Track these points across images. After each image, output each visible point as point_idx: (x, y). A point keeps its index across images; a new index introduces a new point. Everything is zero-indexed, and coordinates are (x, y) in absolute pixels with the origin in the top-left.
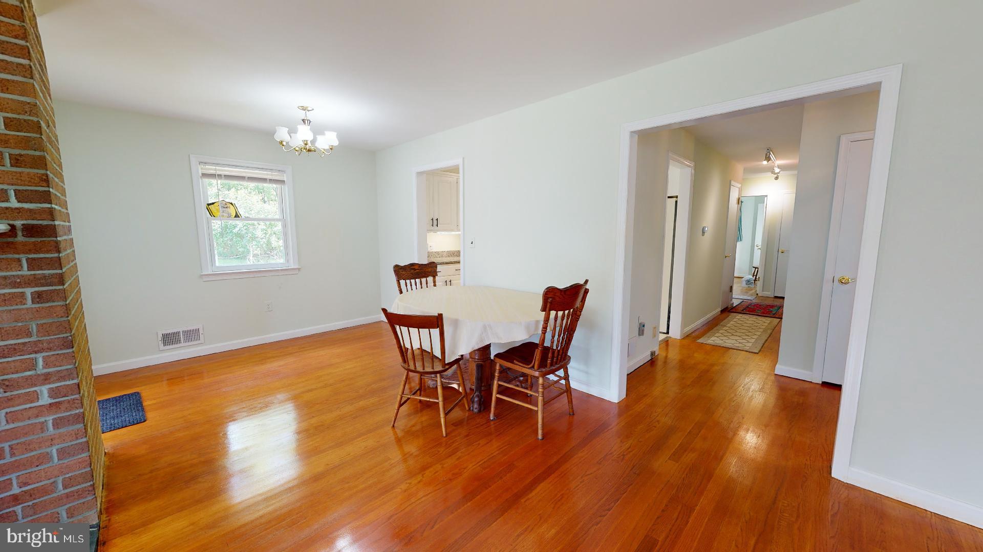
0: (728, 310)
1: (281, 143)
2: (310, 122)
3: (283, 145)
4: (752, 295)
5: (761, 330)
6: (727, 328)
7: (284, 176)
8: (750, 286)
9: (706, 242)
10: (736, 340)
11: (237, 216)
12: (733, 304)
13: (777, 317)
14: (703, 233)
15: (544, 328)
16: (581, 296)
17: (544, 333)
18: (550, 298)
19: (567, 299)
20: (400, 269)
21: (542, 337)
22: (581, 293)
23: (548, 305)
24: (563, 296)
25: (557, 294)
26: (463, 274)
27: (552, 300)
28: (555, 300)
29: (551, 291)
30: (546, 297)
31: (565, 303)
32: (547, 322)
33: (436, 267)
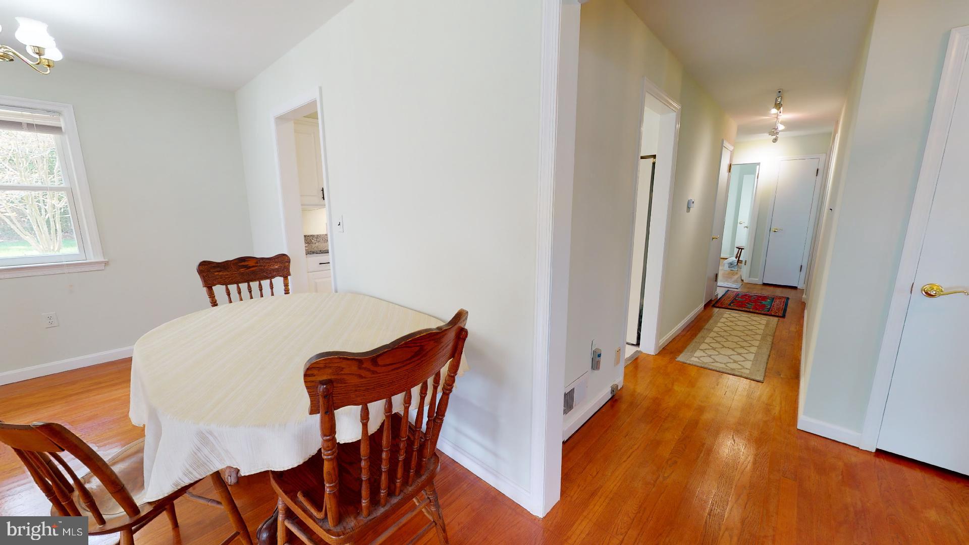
0: (713, 304)
4: (736, 281)
5: (759, 337)
6: (715, 335)
7: (59, 120)
8: (733, 269)
9: (691, 220)
10: (728, 356)
12: (717, 295)
13: (773, 314)
14: (689, 208)
15: (325, 449)
16: (445, 351)
17: (328, 460)
18: (322, 383)
19: (386, 375)
20: (214, 267)
21: (327, 467)
22: (442, 344)
23: (321, 400)
24: (373, 368)
25: (346, 371)
26: (332, 271)
27: (329, 387)
28: (345, 383)
29: (322, 365)
30: (309, 382)
31: (382, 384)
32: (328, 438)
33: (289, 261)
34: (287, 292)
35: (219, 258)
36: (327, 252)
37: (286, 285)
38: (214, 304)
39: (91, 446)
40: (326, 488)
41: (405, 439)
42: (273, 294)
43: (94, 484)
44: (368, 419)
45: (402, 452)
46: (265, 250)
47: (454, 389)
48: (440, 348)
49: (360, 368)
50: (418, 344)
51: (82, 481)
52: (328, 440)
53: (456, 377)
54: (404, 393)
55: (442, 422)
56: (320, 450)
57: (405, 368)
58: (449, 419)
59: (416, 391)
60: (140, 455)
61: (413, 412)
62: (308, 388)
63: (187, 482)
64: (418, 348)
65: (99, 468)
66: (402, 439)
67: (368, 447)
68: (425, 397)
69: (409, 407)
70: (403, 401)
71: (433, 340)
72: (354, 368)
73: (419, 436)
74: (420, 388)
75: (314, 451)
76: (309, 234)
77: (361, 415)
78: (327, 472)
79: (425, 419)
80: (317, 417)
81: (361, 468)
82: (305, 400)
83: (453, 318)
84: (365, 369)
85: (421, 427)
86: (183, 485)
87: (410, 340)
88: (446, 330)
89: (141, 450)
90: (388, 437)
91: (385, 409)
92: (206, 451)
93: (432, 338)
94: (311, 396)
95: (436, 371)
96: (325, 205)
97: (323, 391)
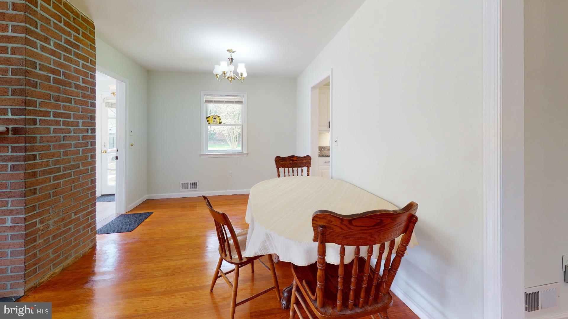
1: (217, 75)
2: (233, 60)
3: (217, 77)
7: (242, 99)
11: (220, 123)
15: (319, 263)
16: (399, 227)
17: (321, 269)
18: (321, 226)
19: (357, 232)
20: (281, 159)
21: (319, 273)
22: (397, 222)
23: (319, 235)
24: (349, 226)
25: (334, 223)
26: (330, 166)
27: (324, 229)
28: (333, 230)
29: (321, 217)
30: (315, 224)
31: (354, 236)
32: (321, 257)
33: (311, 159)
34: (308, 175)
35: (283, 155)
36: (329, 156)
37: (308, 171)
38: (279, 176)
39: (233, 226)
40: (317, 284)
41: (367, 275)
42: (302, 175)
43: (231, 242)
44: (344, 254)
45: (365, 282)
46: (301, 154)
47: (405, 255)
48: (394, 224)
49: (342, 223)
50: (379, 218)
51: (229, 239)
52: (321, 258)
53: (407, 247)
54: (368, 246)
55: (395, 274)
56: (316, 262)
57: (369, 231)
58: (401, 273)
59: (376, 248)
60: (246, 236)
61: (374, 261)
62: (313, 226)
63: (259, 254)
64: (378, 221)
65: (234, 236)
66: (365, 275)
67: (343, 271)
68: (383, 253)
69: (371, 256)
70: (367, 251)
71: (390, 218)
72: (338, 223)
73: (377, 277)
74: (379, 247)
75: (313, 262)
76: (321, 146)
77: (340, 251)
78: (319, 276)
79: (382, 268)
80: (317, 244)
81: (338, 282)
82: (311, 233)
83: (406, 207)
84: (344, 225)
85: (379, 272)
86: (258, 255)
87: (373, 214)
88: (400, 213)
89: (246, 234)
90: (356, 270)
91: (355, 252)
92: (268, 243)
93: (390, 216)
94: (315, 231)
95: (392, 239)
96: (329, 131)
97: (321, 231)
